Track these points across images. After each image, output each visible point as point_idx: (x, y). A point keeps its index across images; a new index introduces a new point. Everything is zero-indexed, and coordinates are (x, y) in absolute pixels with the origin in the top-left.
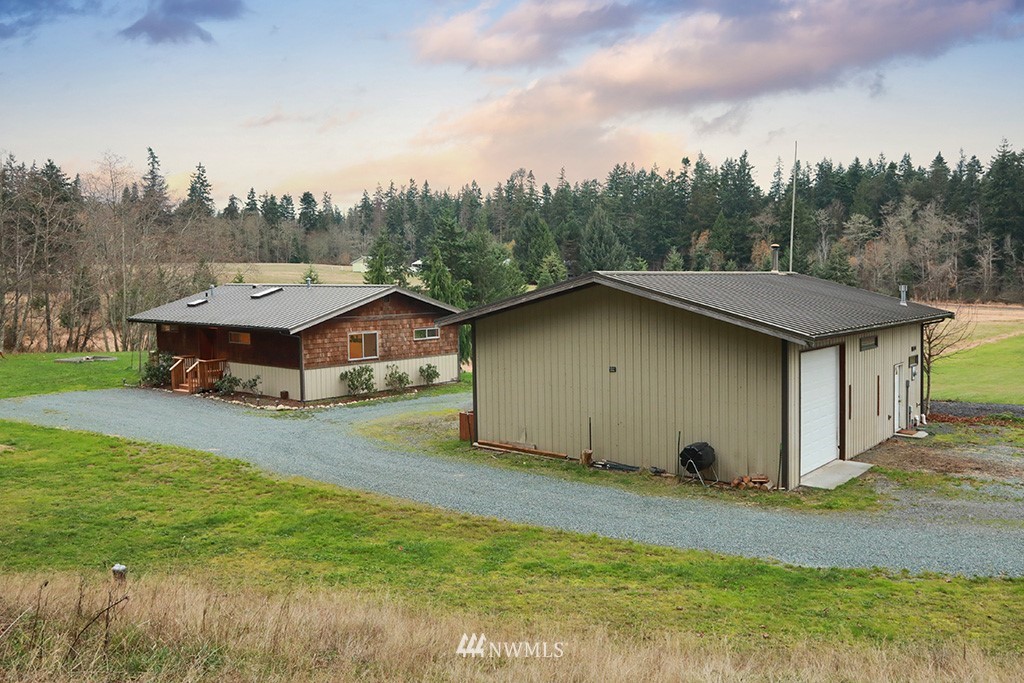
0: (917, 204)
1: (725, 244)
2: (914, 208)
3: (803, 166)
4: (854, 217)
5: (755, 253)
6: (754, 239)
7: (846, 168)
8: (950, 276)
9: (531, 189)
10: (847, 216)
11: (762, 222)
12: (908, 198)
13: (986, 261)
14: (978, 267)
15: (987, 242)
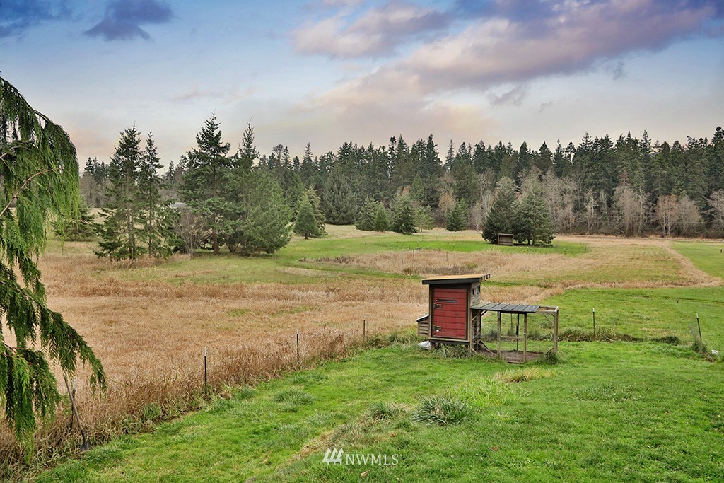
0: (541, 171)
1: (420, 195)
2: (539, 174)
3: (467, 146)
4: (504, 178)
5: (441, 202)
6: (440, 192)
7: (493, 148)
8: (570, 217)
9: (286, 159)
10: (497, 178)
11: (445, 181)
12: (534, 168)
13: (590, 207)
14: (586, 210)
15: (589, 195)
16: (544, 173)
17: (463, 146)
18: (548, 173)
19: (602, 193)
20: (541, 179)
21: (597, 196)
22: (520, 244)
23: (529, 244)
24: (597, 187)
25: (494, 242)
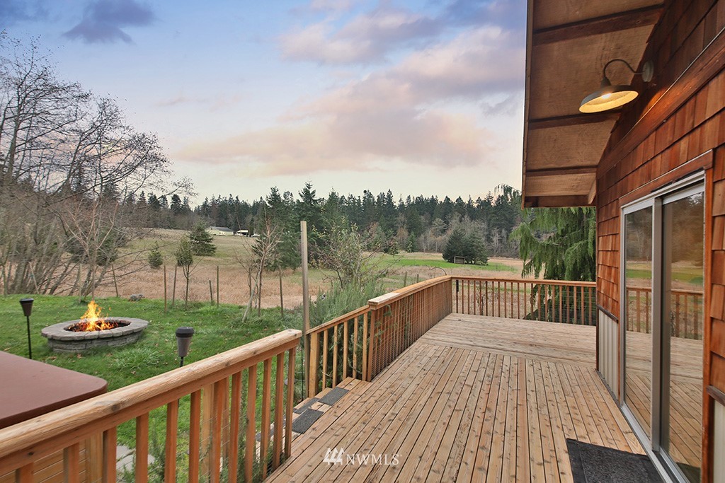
0: (460, 215)
2: (459, 217)
3: (411, 197)
4: (437, 219)
6: (398, 227)
10: (432, 219)
11: (400, 220)
12: (456, 213)
13: (495, 239)
14: (493, 242)
15: (495, 231)
16: (463, 216)
17: (409, 197)
18: (466, 216)
19: (503, 231)
20: (461, 221)
21: (500, 232)
22: (468, 263)
23: (472, 263)
24: (500, 227)
25: (451, 261)
